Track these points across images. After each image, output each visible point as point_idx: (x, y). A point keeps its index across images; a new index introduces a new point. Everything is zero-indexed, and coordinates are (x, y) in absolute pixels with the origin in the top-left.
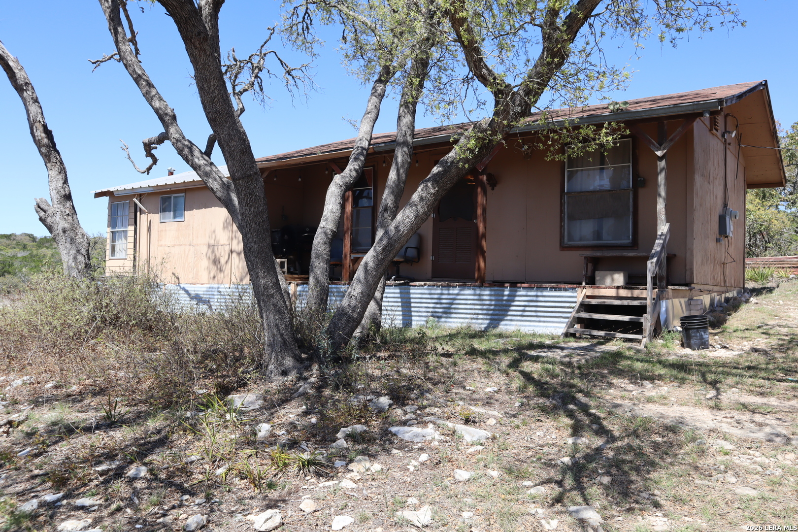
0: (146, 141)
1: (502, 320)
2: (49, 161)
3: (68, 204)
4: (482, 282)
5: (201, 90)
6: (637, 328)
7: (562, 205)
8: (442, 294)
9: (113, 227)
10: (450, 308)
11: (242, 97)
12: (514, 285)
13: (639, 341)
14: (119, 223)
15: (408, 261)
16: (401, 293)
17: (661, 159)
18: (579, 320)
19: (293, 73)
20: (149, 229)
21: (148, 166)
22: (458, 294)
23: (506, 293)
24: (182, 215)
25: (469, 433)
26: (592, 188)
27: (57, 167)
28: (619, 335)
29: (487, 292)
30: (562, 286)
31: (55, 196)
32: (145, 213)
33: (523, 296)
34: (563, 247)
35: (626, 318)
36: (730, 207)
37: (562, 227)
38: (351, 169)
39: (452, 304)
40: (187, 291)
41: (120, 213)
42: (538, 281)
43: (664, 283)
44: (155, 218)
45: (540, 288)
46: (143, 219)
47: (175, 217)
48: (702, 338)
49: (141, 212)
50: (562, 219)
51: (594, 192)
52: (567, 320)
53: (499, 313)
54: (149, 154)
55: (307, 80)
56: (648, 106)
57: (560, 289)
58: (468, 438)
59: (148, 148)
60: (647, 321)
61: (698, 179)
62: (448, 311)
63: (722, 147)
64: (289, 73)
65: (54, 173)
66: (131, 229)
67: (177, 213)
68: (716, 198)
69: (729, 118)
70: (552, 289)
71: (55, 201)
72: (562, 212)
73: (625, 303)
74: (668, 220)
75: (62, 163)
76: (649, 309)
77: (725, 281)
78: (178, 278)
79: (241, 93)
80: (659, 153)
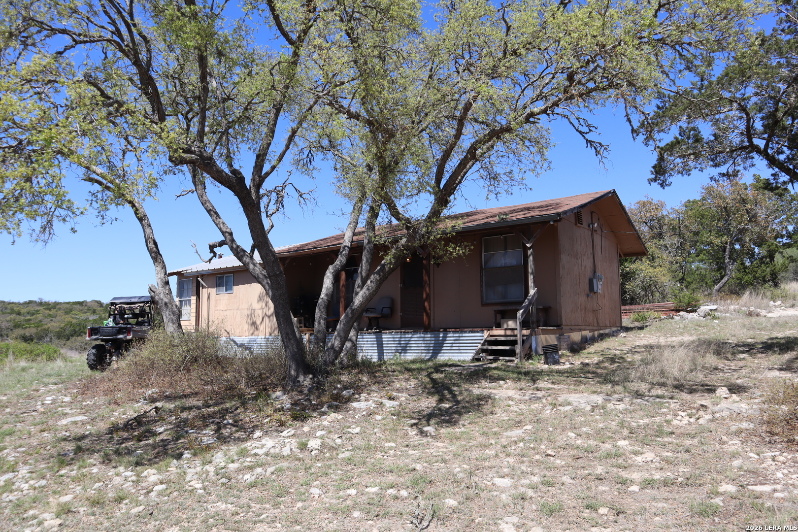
0: (211, 244)
1: (439, 353)
2: (156, 261)
3: (167, 287)
4: (427, 329)
5: (251, 231)
6: (512, 353)
7: (481, 277)
8: (401, 338)
9: (181, 297)
10: (406, 347)
11: (272, 218)
12: (446, 330)
13: (512, 361)
14: (185, 294)
15: (384, 316)
16: (376, 338)
17: (530, 248)
18: (484, 351)
19: (303, 196)
20: (209, 298)
21: (210, 258)
22: (411, 338)
23: (441, 335)
24: (231, 289)
25: (389, 404)
26: (499, 265)
27: (161, 266)
28: (501, 358)
29: (429, 336)
30: (476, 329)
31: (160, 282)
32: (205, 288)
33: (451, 337)
34: (484, 304)
35: (507, 348)
36: (598, 273)
37: (482, 291)
38: (341, 260)
39: (408, 344)
40: (235, 342)
41: (185, 287)
42: (461, 327)
43: (535, 326)
44: (213, 291)
45: (462, 332)
46: (204, 292)
47: (226, 290)
48: (554, 358)
49: (203, 287)
50: (481, 286)
51: (501, 268)
52: (474, 351)
53: (438, 348)
54: (212, 251)
55: (313, 200)
56: (520, 216)
57: (474, 332)
58: (388, 405)
59: (212, 248)
60: (518, 348)
61: (564, 259)
62: (404, 350)
63: (590, 233)
64: (301, 196)
65: (159, 268)
66: (193, 299)
67: (229, 288)
68: (585, 267)
69: (594, 214)
70: (470, 332)
71: (160, 286)
72: (481, 281)
73: (509, 338)
74: (536, 285)
75: (163, 262)
76: (519, 342)
77: (598, 323)
78: (228, 333)
79: (271, 215)
80: (528, 245)
